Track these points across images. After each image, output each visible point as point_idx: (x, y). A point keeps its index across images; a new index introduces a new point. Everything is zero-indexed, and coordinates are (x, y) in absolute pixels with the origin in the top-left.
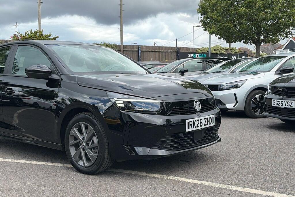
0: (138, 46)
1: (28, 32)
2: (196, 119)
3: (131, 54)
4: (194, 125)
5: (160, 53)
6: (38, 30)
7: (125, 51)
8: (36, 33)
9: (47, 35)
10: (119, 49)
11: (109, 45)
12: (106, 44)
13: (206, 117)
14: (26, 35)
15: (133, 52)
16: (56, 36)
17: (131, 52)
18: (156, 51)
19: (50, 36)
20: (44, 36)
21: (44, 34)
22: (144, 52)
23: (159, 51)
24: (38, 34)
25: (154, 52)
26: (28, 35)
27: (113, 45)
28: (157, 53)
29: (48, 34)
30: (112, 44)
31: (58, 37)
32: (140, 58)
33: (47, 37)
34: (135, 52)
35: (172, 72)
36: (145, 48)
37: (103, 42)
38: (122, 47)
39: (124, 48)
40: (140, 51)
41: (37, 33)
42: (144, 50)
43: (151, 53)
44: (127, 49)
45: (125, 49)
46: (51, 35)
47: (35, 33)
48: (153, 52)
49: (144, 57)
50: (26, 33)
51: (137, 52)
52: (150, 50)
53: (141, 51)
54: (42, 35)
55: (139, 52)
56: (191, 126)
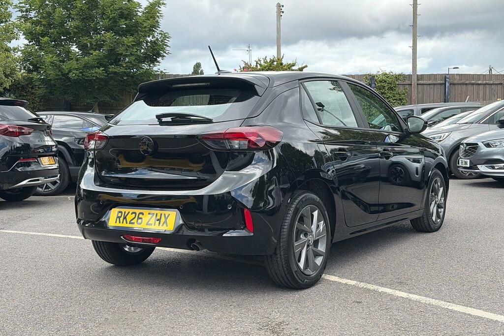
0: (444, 76)
1: (260, 61)
3: (432, 90)
5: (487, 86)
6: (276, 56)
7: (420, 86)
8: (272, 61)
9: (290, 64)
10: (409, 82)
11: (392, 75)
12: (386, 74)
14: (257, 66)
15: (435, 86)
16: (303, 66)
17: (432, 86)
18: (479, 82)
19: (294, 65)
20: (284, 66)
21: (284, 62)
22: (456, 86)
23: (484, 82)
24: (275, 63)
25: (474, 86)
26: (260, 65)
27: (400, 75)
28: (481, 87)
29: (290, 62)
30: (397, 73)
31: (307, 67)
32: (448, 97)
33: (289, 68)
34: (439, 86)
35: (482, 123)
36: (458, 77)
37: (380, 71)
38: (414, 79)
39: (418, 80)
40: (447, 84)
41: (274, 61)
42: (456, 82)
43: (470, 87)
44: (425, 82)
45: (420, 82)
46: (297, 64)
47: (270, 61)
48: (473, 84)
49: (456, 95)
50: (257, 63)
51: (443, 85)
52: (468, 82)
53: (450, 84)
54: (282, 64)
55: (447, 86)
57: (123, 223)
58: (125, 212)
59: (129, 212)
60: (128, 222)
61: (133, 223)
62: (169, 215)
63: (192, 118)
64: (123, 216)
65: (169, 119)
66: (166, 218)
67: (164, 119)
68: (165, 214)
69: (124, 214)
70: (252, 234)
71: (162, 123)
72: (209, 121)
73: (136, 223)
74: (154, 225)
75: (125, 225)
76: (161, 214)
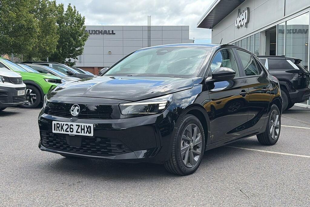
2: (65, 123)
4: (62, 128)
13: (80, 124)
56: (58, 128)
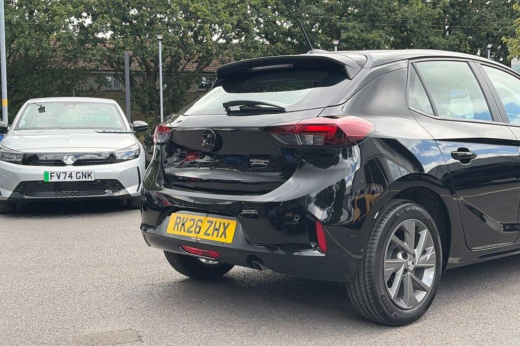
57: (180, 231)
58: (184, 218)
59: (188, 218)
60: (186, 231)
61: (191, 232)
62: (229, 224)
63: (263, 106)
64: (181, 222)
65: (237, 108)
66: (225, 228)
67: (233, 108)
68: (224, 223)
69: (183, 220)
70: (323, 255)
71: (230, 113)
72: (281, 110)
73: (193, 232)
74: (212, 236)
75: (182, 233)
76: (221, 223)
